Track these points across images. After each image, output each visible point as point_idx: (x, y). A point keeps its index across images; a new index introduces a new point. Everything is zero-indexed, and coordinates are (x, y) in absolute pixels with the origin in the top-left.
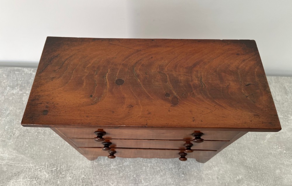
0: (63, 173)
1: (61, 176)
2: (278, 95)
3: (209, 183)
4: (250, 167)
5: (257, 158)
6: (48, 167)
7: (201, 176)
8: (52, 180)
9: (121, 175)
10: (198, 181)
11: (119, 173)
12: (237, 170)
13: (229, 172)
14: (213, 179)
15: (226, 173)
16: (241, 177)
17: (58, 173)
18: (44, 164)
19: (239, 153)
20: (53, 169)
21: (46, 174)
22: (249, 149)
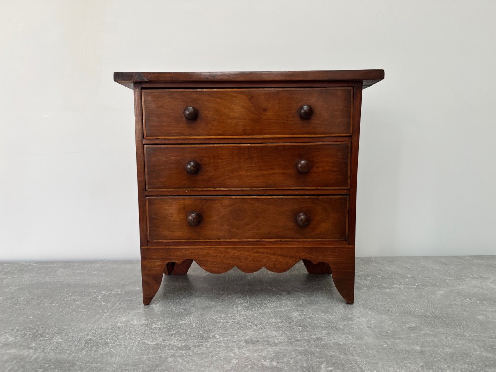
0: (47, 336)
1: (41, 338)
2: (435, 266)
3: (353, 333)
4: (425, 316)
5: (434, 308)
6: (17, 331)
7: (336, 327)
8: (20, 343)
9: (172, 332)
10: (332, 332)
11: (168, 332)
12: (401, 319)
13: (387, 321)
14: (360, 329)
15: (382, 322)
16: (413, 325)
17: (37, 336)
18: (11, 328)
19: (398, 306)
20: (29, 333)
21: (10, 337)
22: (415, 302)
